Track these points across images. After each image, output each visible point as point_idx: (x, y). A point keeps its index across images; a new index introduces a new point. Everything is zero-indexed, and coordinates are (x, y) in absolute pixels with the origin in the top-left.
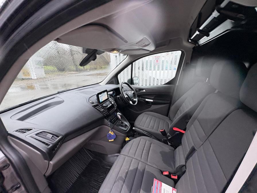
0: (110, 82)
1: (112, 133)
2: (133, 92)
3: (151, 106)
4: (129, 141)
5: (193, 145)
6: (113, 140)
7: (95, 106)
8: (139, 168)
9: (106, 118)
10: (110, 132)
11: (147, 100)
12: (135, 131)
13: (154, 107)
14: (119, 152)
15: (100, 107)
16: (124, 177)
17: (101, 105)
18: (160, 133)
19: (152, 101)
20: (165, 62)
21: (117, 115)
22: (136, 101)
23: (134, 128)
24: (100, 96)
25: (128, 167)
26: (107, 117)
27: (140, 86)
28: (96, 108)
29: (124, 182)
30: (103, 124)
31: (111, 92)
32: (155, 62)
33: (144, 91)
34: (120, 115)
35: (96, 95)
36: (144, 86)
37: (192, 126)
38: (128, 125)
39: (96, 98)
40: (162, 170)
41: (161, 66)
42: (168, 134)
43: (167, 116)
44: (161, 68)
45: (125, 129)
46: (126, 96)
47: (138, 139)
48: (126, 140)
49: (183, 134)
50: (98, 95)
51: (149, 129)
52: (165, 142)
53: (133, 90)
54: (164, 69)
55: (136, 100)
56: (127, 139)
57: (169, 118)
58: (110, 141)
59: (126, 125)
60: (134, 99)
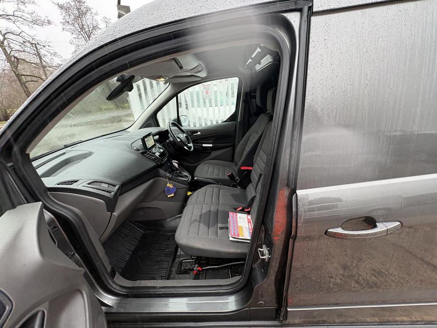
0: (146, 125)
1: (171, 186)
2: (185, 135)
3: (211, 153)
4: (191, 195)
5: (260, 172)
6: (173, 195)
7: (143, 153)
8: (211, 210)
9: (160, 168)
10: (168, 185)
11: (204, 145)
12: (197, 181)
13: (214, 154)
14: (181, 212)
15: (149, 154)
16: (198, 219)
17: (150, 152)
18: (229, 178)
19: (211, 145)
20: (218, 93)
21: (172, 163)
22: (191, 147)
23: (196, 178)
24: (146, 140)
25: (200, 211)
26: (160, 166)
27: (192, 127)
28: (145, 156)
29: (200, 222)
30: (158, 175)
31: (157, 137)
32: (204, 93)
33: (199, 133)
34: (176, 163)
35: (141, 140)
36: (198, 127)
37: (259, 157)
38: (188, 176)
39: (141, 143)
40: (235, 207)
41: (213, 101)
42: (237, 178)
43: (232, 161)
44: (213, 104)
45: (187, 179)
46: (179, 140)
47: (203, 189)
48: (188, 195)
49: (251, 170)
50: (143, 140)
51: (214, 177)
52: (235, 186)
53: (185, 133)
54: (219, 104)
55: (191, 145)
56: (189, 193)
57: (235, 163)
58: (169, 196)
59: (186, 176)
60: (189, 145)
